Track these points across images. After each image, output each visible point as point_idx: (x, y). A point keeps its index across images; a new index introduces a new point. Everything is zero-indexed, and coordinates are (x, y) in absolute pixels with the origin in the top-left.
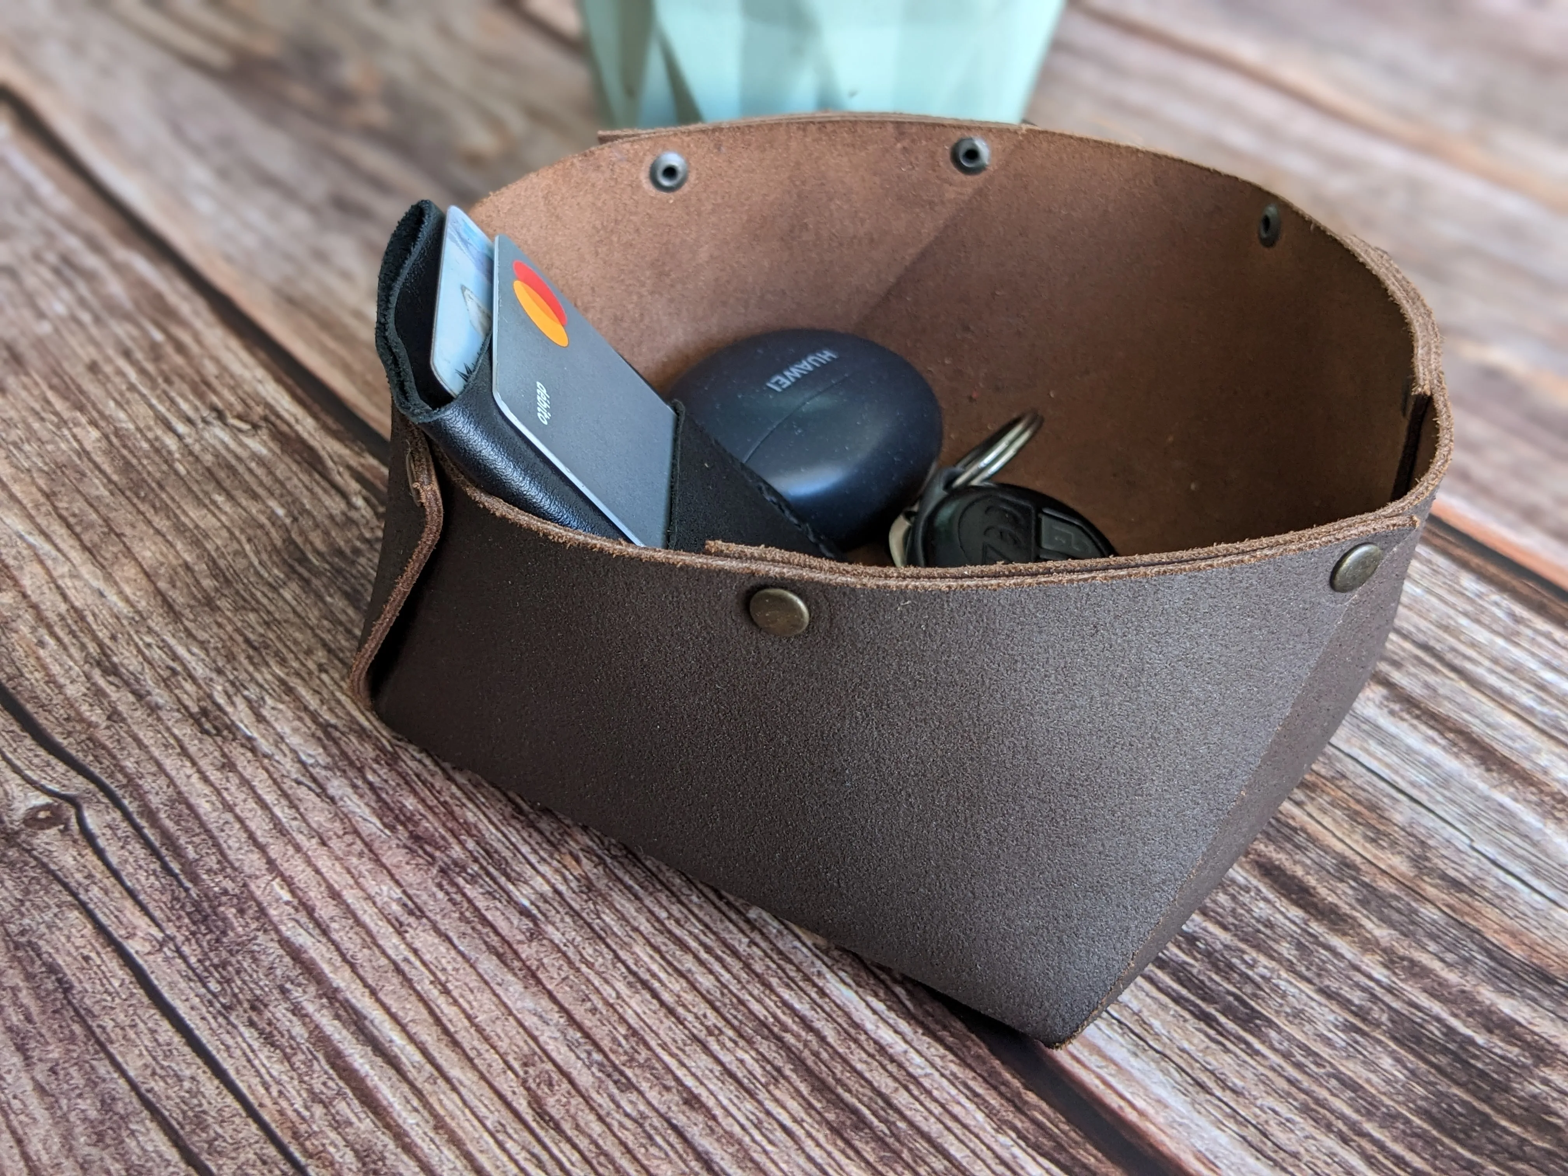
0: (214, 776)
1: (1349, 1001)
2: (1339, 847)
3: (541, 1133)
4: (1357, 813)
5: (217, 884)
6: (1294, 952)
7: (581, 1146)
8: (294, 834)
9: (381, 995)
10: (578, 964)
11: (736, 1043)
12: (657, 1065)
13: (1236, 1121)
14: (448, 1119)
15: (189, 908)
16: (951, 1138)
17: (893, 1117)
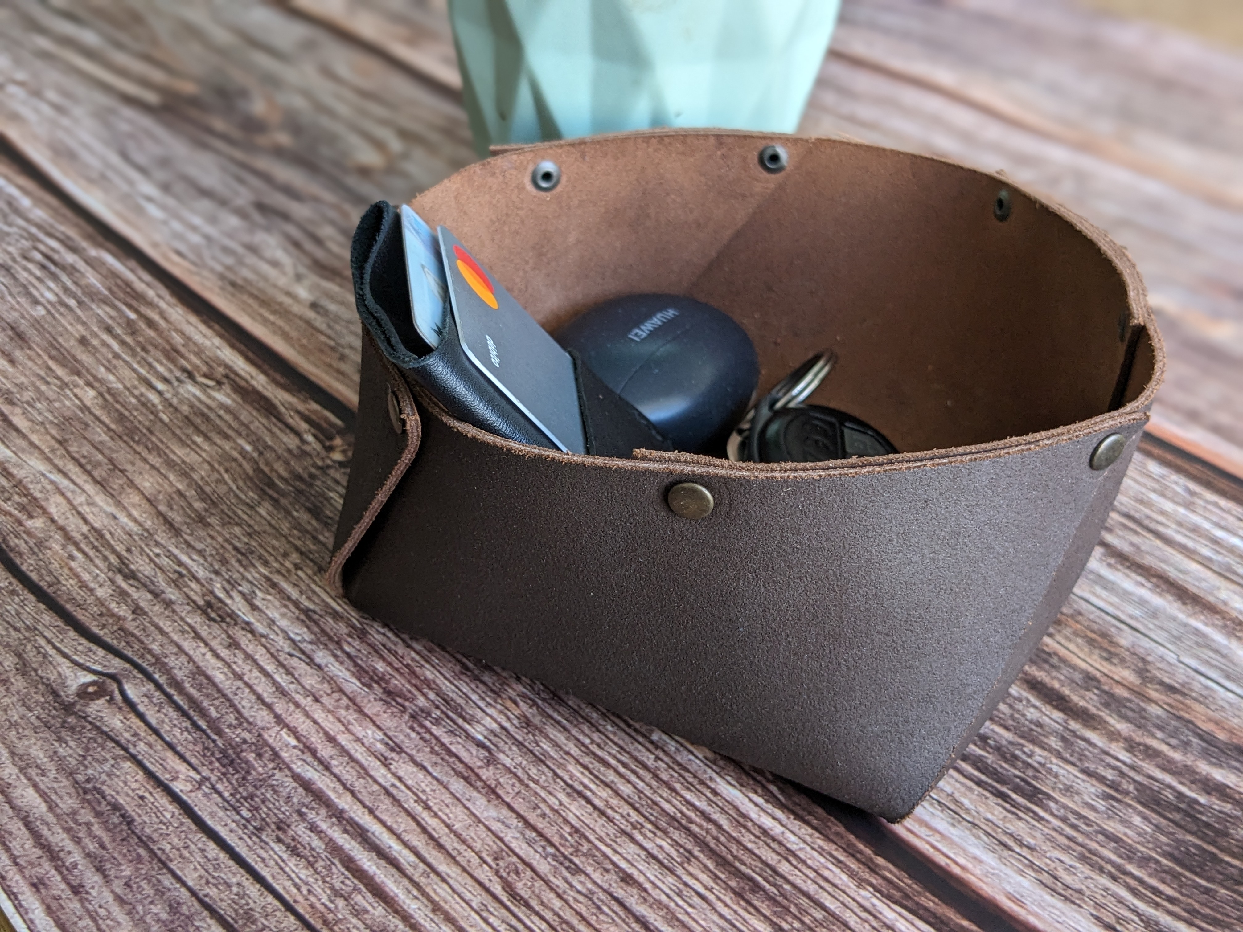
0: (224, 653)
1: (1104, 778)
2: (1083, 665)
3: (515, 910)
4: (1093, 640)
5: (238, 736)
6: (1060, 744)
7: (547, 917)
8: (293, 694)
9: (378, 813)
10: (527, 781)
11: (655, 834)
12: (597, 854)
13: (1033, 870)
14: (442, 903)
15: (218, 755)
16: (825, 894)
17: (780, 881)
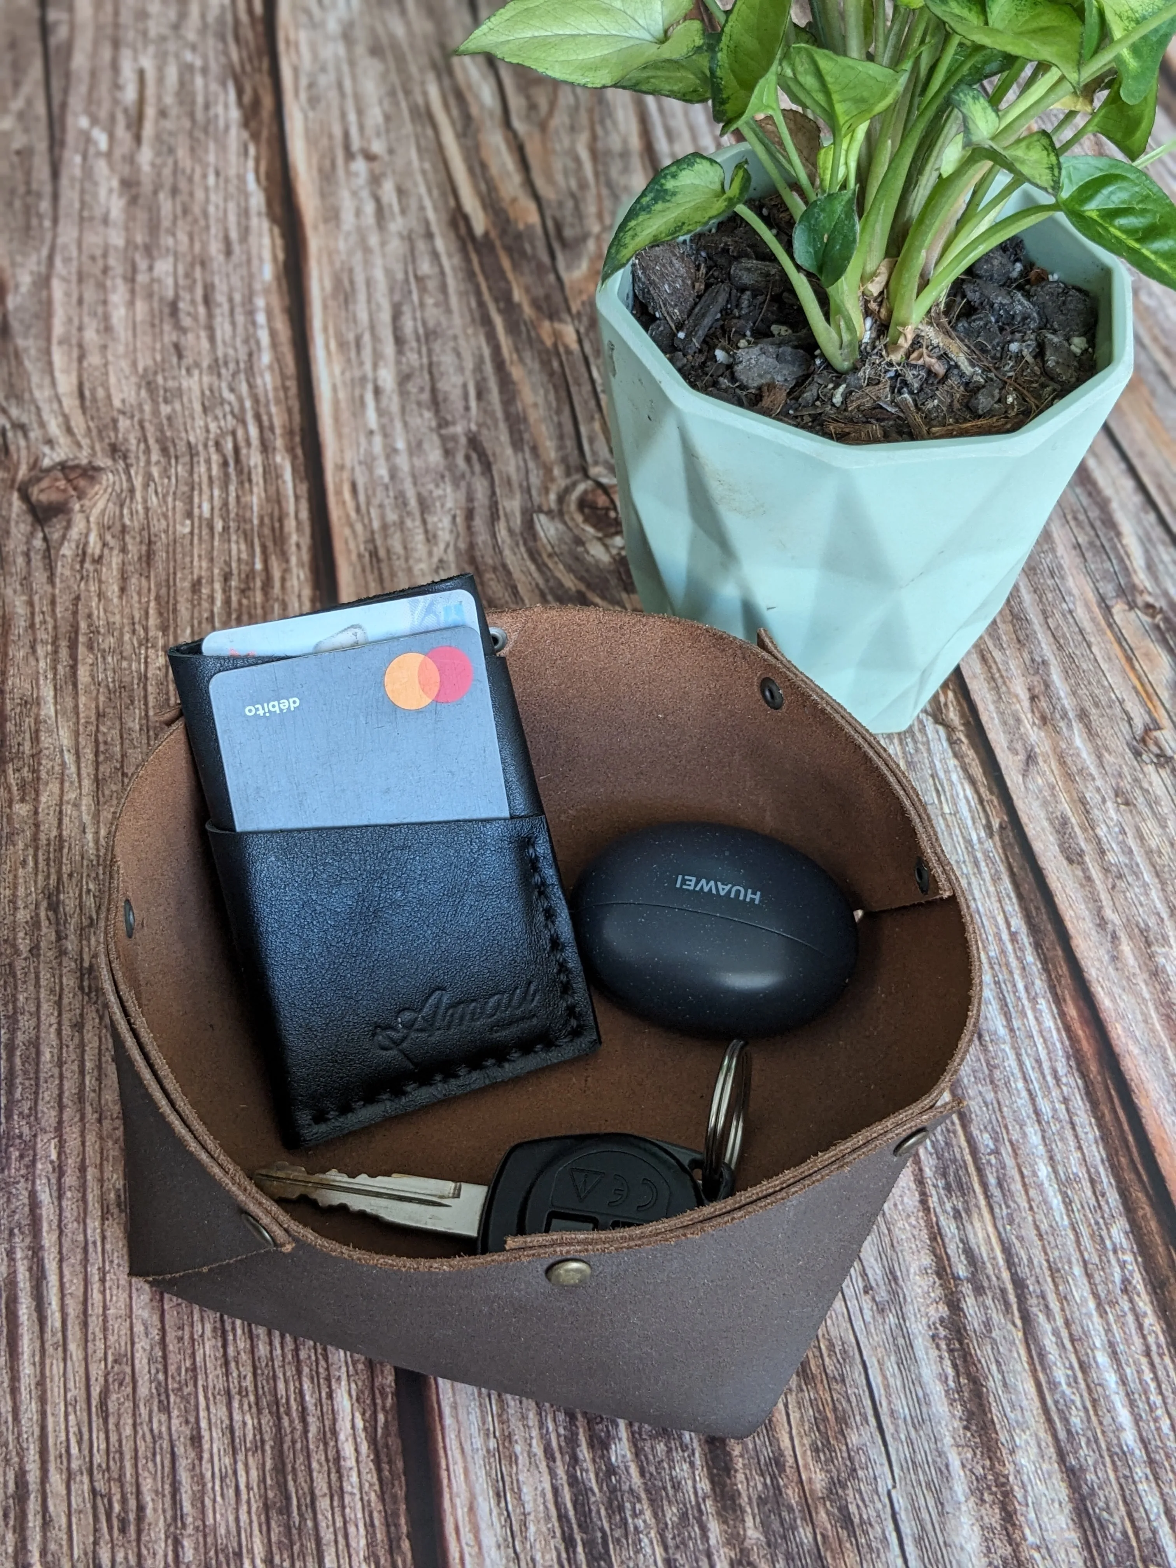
2: (786, 1445)
3: (94, 1419)
4: (825, 1420)
5: (20, 1127)
6: (675, 1519)
7: (111, 1441)
8: (87, 1104)
9: (64, 1265)
12: (192, 1402)
14: (48, 1381)
